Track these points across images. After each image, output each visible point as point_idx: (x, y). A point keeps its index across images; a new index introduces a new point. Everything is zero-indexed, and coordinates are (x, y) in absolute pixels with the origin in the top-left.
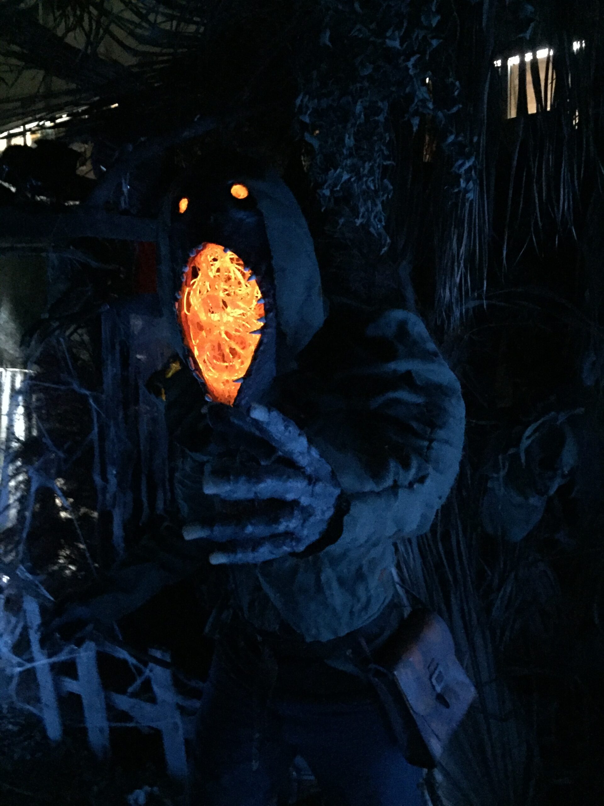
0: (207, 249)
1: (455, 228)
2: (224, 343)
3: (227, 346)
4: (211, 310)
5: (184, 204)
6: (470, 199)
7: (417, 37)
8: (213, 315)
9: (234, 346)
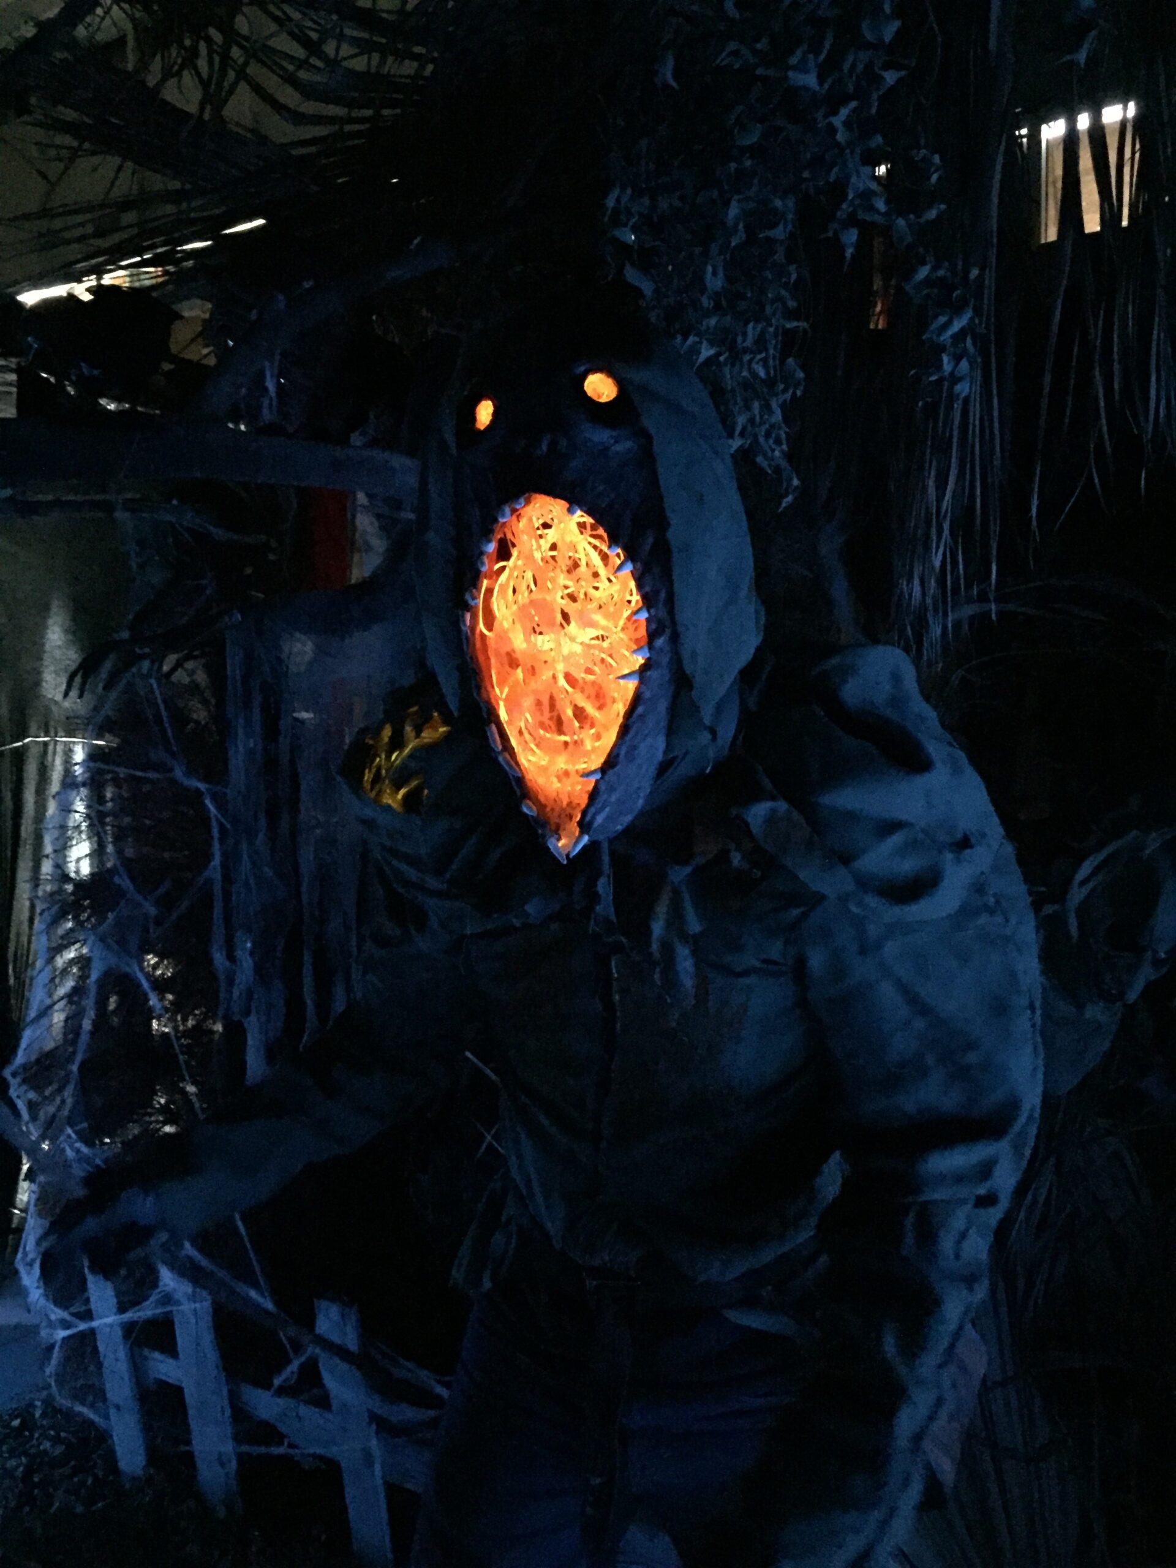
0: (532, 505)
1: (932, 454)
2: (563, 696)
3: (569, 704)
4: (538, 630)
5: (485, 413)
6: (963, 395)
7: (853, 66)
8: (540, 637)
9: (582, 702)
